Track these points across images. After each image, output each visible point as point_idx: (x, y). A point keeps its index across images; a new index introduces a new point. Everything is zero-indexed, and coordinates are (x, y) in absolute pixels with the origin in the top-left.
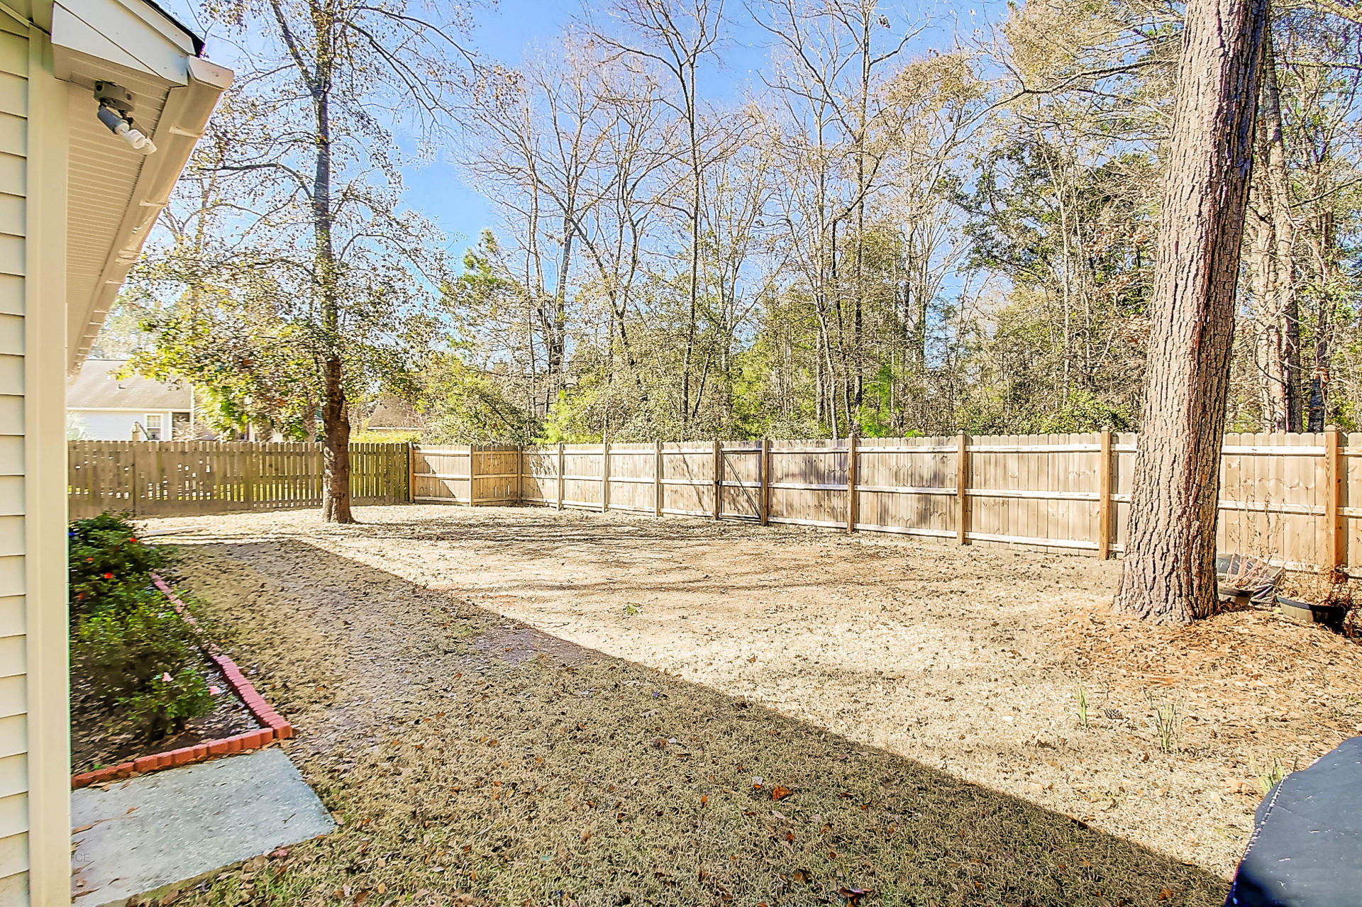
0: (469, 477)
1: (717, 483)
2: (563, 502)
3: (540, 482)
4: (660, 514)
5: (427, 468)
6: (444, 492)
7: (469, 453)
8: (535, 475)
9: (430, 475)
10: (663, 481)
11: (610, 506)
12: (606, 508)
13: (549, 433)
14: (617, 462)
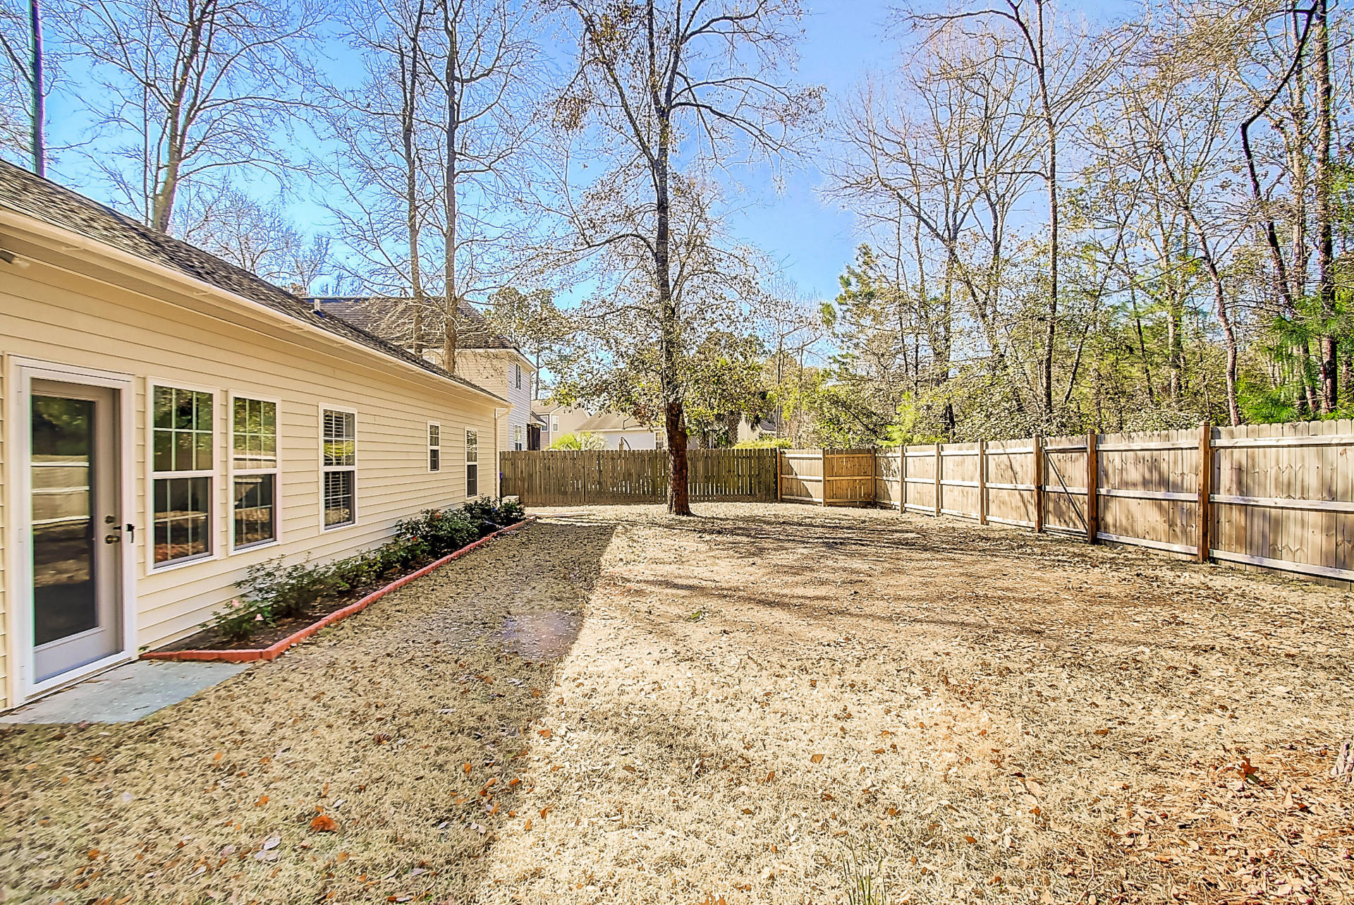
0: (822, 478)
1: (1039, 488)
2: (906, 505)
3: (889, 485)
4: (984, 521)
5: (791, 471)
6: (804, 492)
7: (821, 456)
8: (885, 478)
9: (793, 476)
10: (988, 485)
11: (942, 511)
12: (938, 512)
13: (895, 435)
14: (948, 464)
